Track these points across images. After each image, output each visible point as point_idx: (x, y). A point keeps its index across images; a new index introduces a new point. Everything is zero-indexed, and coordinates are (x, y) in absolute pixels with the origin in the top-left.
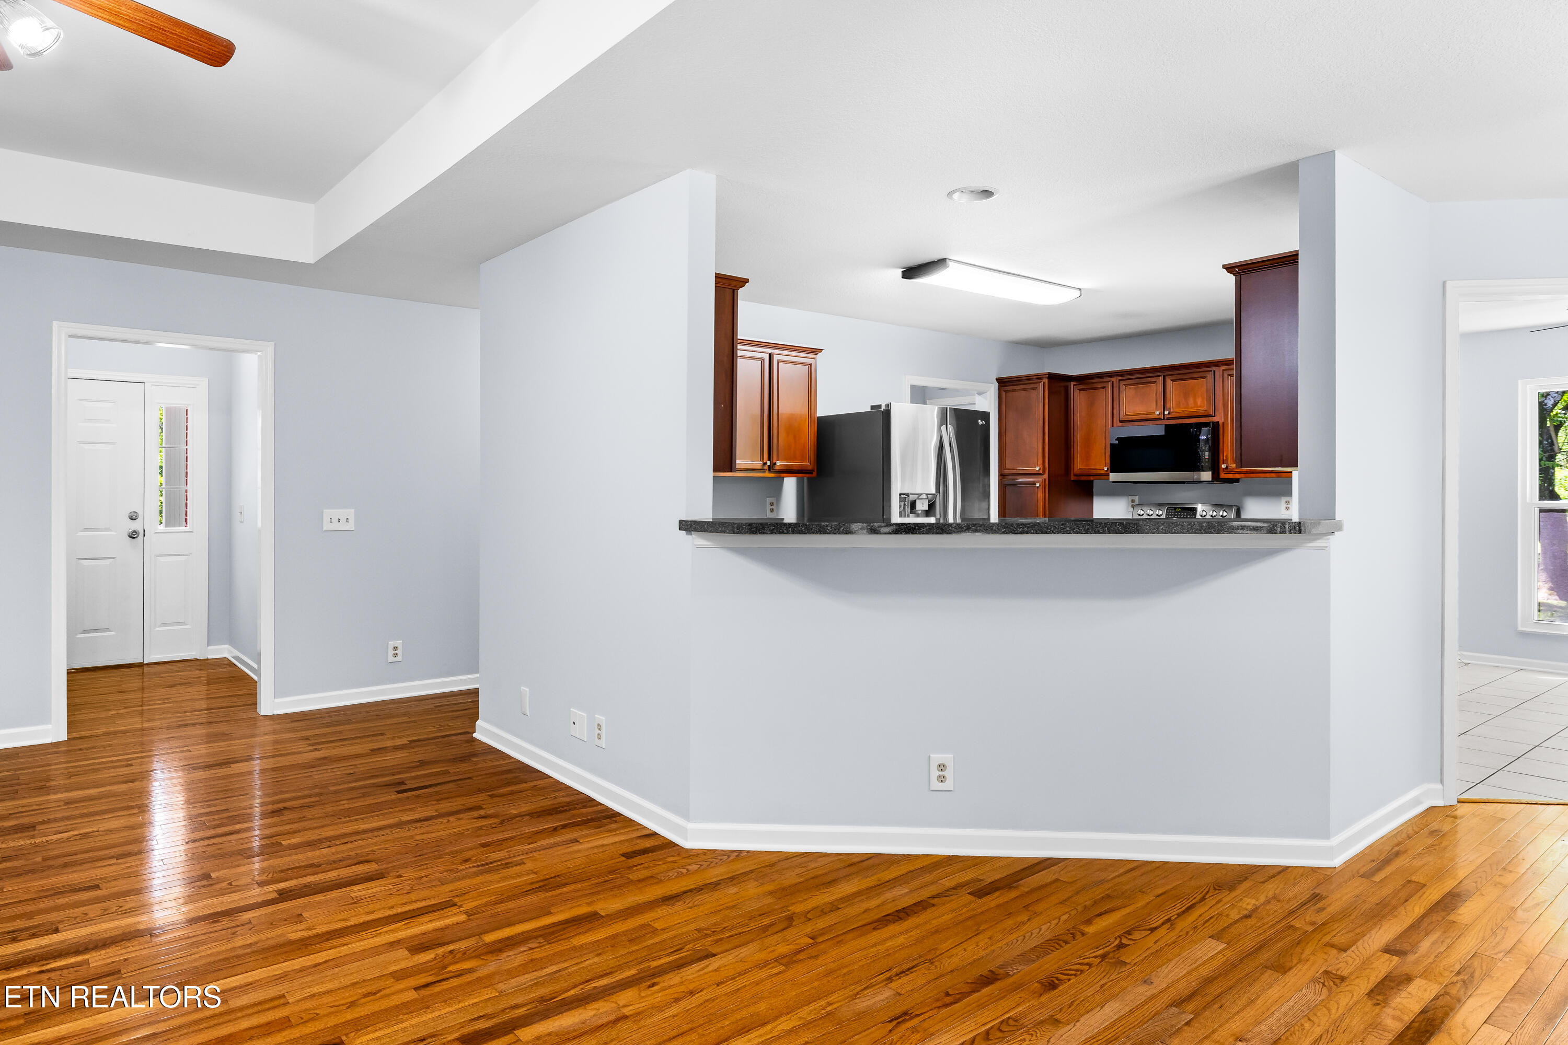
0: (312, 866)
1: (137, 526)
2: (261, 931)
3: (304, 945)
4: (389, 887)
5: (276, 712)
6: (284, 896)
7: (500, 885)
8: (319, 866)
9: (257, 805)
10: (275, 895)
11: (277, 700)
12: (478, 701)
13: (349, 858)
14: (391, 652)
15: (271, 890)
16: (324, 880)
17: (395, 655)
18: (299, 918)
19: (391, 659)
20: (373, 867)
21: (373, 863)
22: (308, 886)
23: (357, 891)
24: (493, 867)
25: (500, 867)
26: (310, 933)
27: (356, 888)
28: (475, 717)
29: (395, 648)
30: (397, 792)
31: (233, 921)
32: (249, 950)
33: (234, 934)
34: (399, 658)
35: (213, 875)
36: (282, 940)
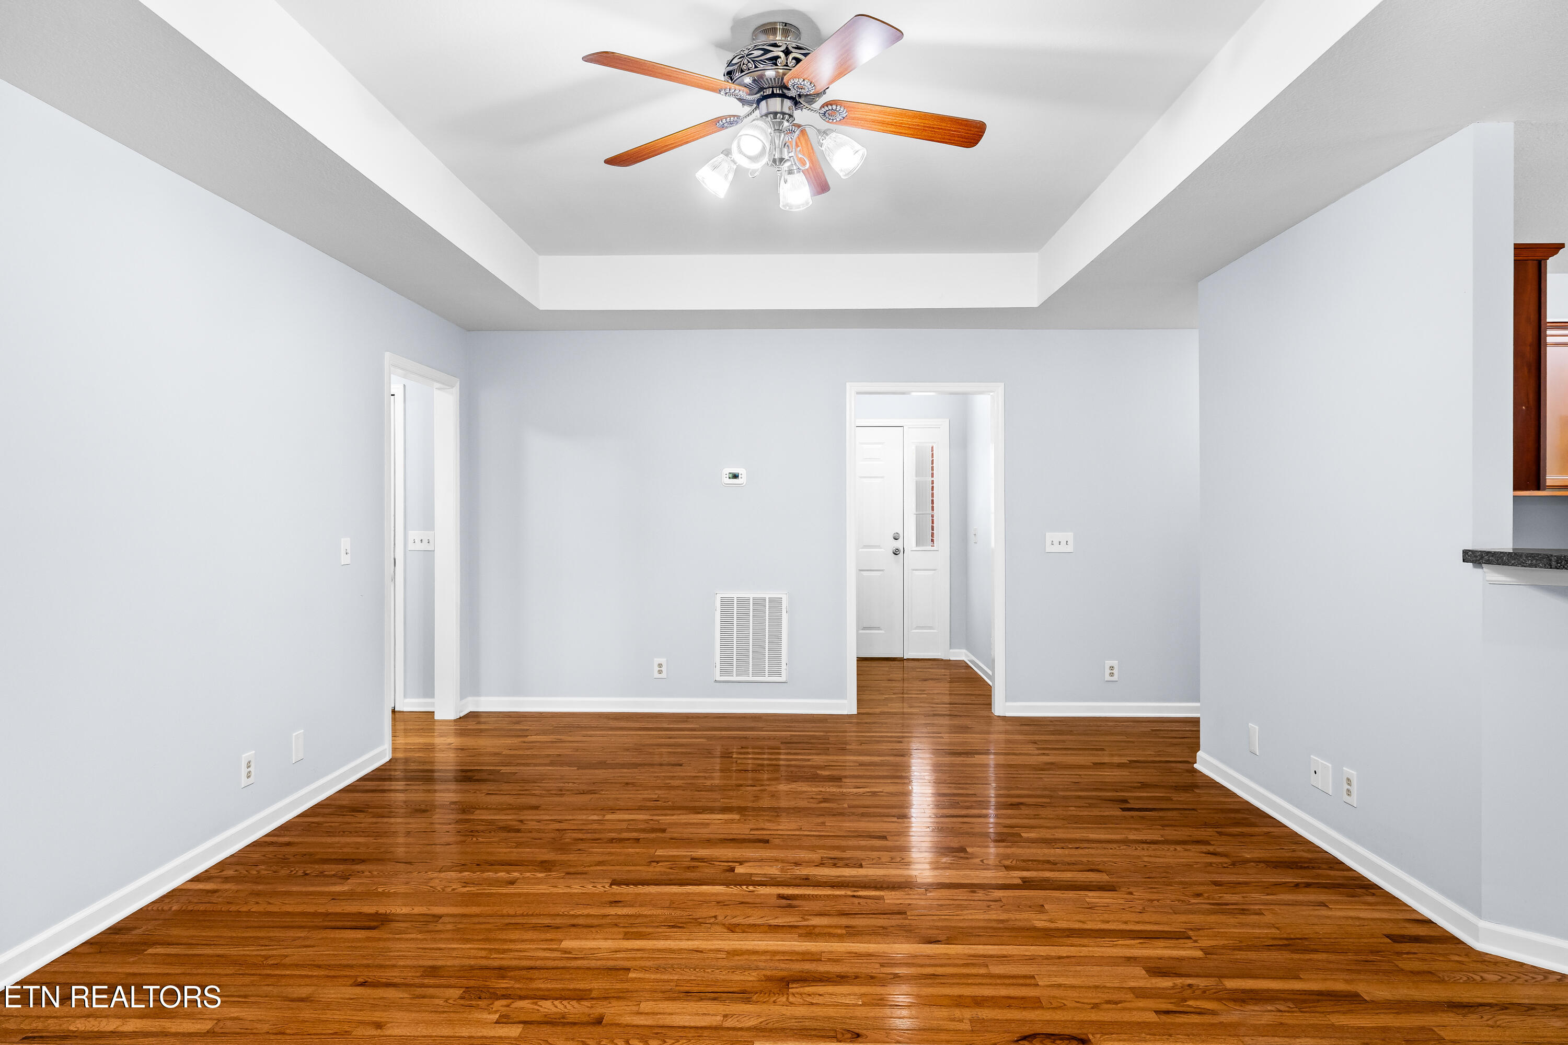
0: (1048, 862)
1: (898, 544)
2: (1008, 911)
3: (1048, 935)
4: (1122, 901)
5: (1008, 714)
6: (1027, 884)
7: (1237, 931)
8: (1055, 864)
9: (993, 795)
10: (1019, 882)
11: (1008, 704)
12: (1199, 731)
13: (1082, 863)
14: (1108, 671)
15: (1015, 875)
16: (1061, 879)
17: (1112, 674)
18: (1041, 909)
19: (1108, 678)
20: (1103, 878)
21: (1104, 874)
22: (1047, 880)
23: (1092, 897)
24: (1229, 909)
25: (1236, 911)
26: (1053, 925)
27: (1091, 894)
28: (1196, 747)
29: (1112, 668)
30: (1121, 808)
31: (987, 895)
32: (1001, 925)
33: (988, 907)
34: (1115, 678)
35: (968, 850)
36: (1028, 924)
